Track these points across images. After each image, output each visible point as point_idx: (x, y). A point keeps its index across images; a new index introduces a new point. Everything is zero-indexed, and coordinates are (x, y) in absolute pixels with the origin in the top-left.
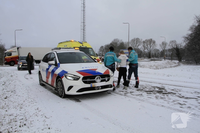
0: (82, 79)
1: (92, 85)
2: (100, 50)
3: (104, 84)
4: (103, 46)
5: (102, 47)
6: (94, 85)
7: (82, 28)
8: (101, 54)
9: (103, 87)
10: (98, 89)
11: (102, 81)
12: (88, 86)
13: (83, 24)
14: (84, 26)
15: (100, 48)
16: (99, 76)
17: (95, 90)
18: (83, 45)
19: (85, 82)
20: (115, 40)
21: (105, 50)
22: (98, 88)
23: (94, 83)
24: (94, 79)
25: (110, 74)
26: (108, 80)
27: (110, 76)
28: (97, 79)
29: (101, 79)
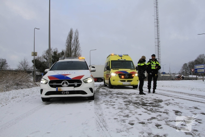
0: (49, 83)
1: (57, 89)
2: (183, 67)
3: (72, 89)
4: (187, 63)
5: (185, 64)
6: (60, 89)
7: (157, 44)
8: (184, 72)
9: (71, 92)
10: (65, 94)
11: (69, 86)
12: (54, 89)
13: (157, 40)
14: (159, 42)
15: (183, 65)
16: (67, 80)
17: (61, 94)
18: (121, 58)
19: (52, 86)
20: (200, 56)
21: (189, 68)
22: (65, 92)
23: (60, 88)
24: (61, 83)
25: (82, 79)
26: (79, 85)
27: (81, 82)
28: (63, 84)
29: (69, 84)
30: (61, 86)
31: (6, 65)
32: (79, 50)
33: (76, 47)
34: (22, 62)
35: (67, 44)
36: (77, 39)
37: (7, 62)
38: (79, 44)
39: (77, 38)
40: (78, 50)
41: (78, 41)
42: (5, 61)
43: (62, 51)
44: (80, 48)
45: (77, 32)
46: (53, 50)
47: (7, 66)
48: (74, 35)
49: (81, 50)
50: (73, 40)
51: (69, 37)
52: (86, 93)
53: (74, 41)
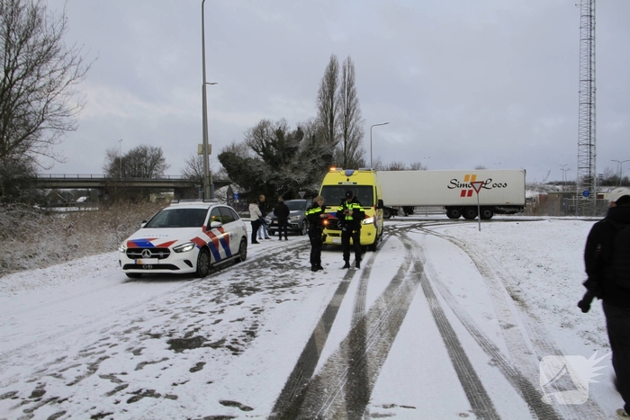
0: (127, 252)
1: (136, 261)
3: (155, 261)
6: (140, 261)
9: (155, 267)
10: (148, 269)
11: (153, 257)
12: (132, 262)
14: (591, 91)
16: (148, 248)
17: (142, 268)
18: (348, 180)
19: (130, 257)
22: (146, 267)
23: (140, 259)
24: (141, 253)
25: (170, 248)
26: (166, 257)
27: (169, 251)
28: (144, 253)
29: (151, 254)
30: (141, 257)
31: (162, 164)
32: (357, 119)
33: (348, 111)
34: (193, 161)
35: (321, 104)
36: (349, 85)
37: (164, 156)
38: (357, 101)
39: (351, 85)
40: (354, 119)
41: (354, 91)
42: (159, 155)
43: (299, 128)
44: (359, 111)
45: (349, 67)
46: (274, 124)
47: (164, 166)
48: (340, 75)
49: (362, 119)
50: (337, 91)
51: (326, 82)
52: (177, 268)
53: (343, 92)
